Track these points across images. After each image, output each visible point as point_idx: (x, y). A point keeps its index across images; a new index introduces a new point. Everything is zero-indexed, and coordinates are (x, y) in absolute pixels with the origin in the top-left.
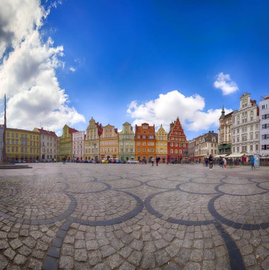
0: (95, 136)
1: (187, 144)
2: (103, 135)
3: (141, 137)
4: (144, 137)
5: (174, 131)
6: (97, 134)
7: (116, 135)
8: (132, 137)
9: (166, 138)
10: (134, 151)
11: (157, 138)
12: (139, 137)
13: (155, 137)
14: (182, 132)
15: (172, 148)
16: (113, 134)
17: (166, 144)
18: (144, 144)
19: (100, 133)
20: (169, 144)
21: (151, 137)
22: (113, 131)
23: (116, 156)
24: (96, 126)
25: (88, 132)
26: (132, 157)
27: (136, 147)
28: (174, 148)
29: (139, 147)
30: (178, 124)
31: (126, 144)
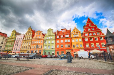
0: (30, 37)
2: (35, 37)
3: (60, 36)
4: (62, 37)
5: (87, 28)
6: (31, 36)
7: (43, 37)
8: (54, 37)
9: (80, 35)
11: (72, 36)
12: (58, 37)
13: (70, 35)
15: (87, 42)
16: (41, 36)
17: (81, 40)
18: (62, 41)
19: (33, 36)
20: (83, 39)
21: (67, 36)
22: (41, 34)
23: (41, 51)
24: (31, 31)
25: (26, 35)
26: (53, 52)
27: (56, 44)
28: (89, 42)
29: (58, 44)
30: (90, 23)
31: (49, 42)
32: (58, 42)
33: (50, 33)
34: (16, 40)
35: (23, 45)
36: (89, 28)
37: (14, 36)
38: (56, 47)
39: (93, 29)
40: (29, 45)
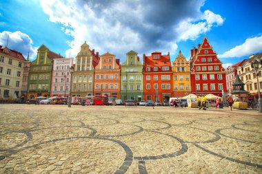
0: (88, 66)
1: (224, 75)
2: (100, 66)
3: (152, 69)
4: (156, 69)
5: (199, 58)
6: (91, 64)
7: (118, 67)
8: (140, 70)
9: (187, 69)
10: (141, 88)
11: (175, 69)
12: (149, 69)
13: (170, 68)
14: (214, 57)
15: (198, 82)
16: (114, 65)
17: (189, 77)
18: (156, 78)
19: (95, 64)
20: (193, 77)
21: (166, 68)
22: (114, 62)
23: (116, 94)
24: (90, 53)
25: (79, 60)
26: (140, 97)
27: (145, 82)
28: (201, 82)
29: (148, 82)
30: (206, 47)
31: (132, 78)
32: (148, 78)
33: (132, 60)
34: (55, 69)
35: (75, 82)
36: (204, 57)
38: (144, 87)
39: (210, 60)
40: (90, 81)
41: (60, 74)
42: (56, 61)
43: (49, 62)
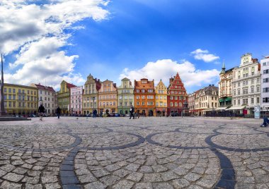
1: (187, 97)
2: (102, 90)
4: (143, 91)
5: (174, 85)
7: (115, 89)
8: (132, 92)
9: (165, 92)
10: (133, 104)
11: (157, 92)
12: (138, 91)
13: (154, 90)
14: (182, 86)
15: (172, 101)
16: (112, 89)
17: (166, 98)
18: (143, 97)
19: (98, 88)
21: (151, 91)
22: (112, 86)
24: (94, 81)
25: (86, 87)
27: (137, 101)
30: (178, 79)
31: (126, 97)
32: (138, 97)
33: (125, 85)
34: (71, 94)
35: (85, 102)
37: (66, 90)
39: (180, 87)
41: (75, 98)
42: (72, 89)
43: (68, 90)
